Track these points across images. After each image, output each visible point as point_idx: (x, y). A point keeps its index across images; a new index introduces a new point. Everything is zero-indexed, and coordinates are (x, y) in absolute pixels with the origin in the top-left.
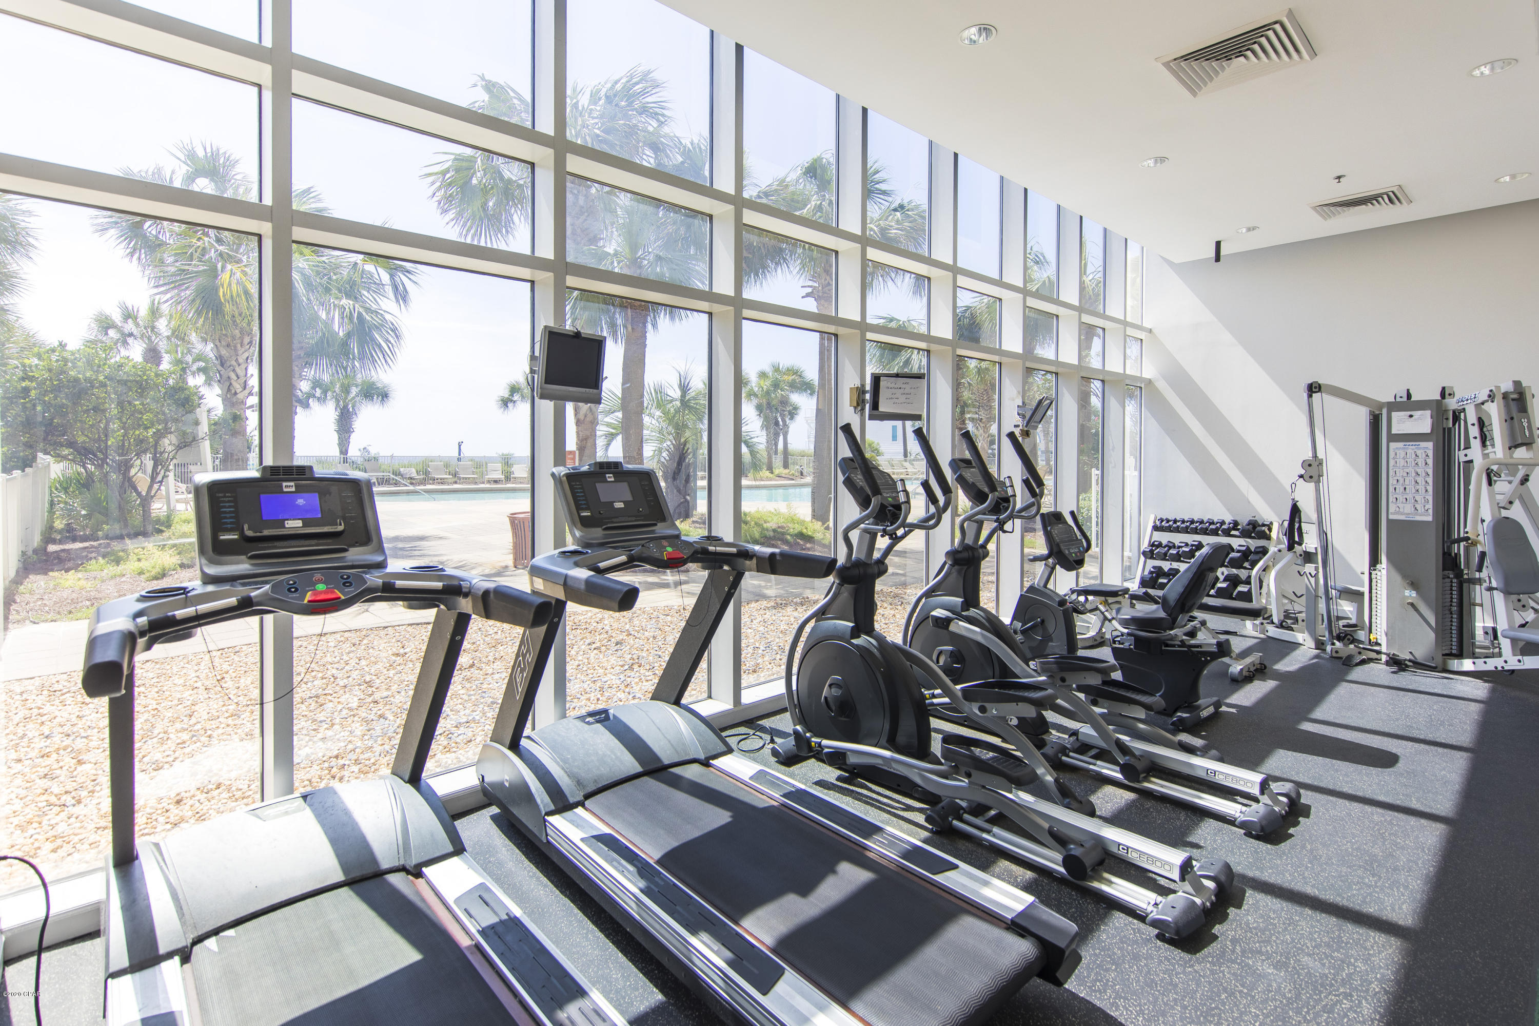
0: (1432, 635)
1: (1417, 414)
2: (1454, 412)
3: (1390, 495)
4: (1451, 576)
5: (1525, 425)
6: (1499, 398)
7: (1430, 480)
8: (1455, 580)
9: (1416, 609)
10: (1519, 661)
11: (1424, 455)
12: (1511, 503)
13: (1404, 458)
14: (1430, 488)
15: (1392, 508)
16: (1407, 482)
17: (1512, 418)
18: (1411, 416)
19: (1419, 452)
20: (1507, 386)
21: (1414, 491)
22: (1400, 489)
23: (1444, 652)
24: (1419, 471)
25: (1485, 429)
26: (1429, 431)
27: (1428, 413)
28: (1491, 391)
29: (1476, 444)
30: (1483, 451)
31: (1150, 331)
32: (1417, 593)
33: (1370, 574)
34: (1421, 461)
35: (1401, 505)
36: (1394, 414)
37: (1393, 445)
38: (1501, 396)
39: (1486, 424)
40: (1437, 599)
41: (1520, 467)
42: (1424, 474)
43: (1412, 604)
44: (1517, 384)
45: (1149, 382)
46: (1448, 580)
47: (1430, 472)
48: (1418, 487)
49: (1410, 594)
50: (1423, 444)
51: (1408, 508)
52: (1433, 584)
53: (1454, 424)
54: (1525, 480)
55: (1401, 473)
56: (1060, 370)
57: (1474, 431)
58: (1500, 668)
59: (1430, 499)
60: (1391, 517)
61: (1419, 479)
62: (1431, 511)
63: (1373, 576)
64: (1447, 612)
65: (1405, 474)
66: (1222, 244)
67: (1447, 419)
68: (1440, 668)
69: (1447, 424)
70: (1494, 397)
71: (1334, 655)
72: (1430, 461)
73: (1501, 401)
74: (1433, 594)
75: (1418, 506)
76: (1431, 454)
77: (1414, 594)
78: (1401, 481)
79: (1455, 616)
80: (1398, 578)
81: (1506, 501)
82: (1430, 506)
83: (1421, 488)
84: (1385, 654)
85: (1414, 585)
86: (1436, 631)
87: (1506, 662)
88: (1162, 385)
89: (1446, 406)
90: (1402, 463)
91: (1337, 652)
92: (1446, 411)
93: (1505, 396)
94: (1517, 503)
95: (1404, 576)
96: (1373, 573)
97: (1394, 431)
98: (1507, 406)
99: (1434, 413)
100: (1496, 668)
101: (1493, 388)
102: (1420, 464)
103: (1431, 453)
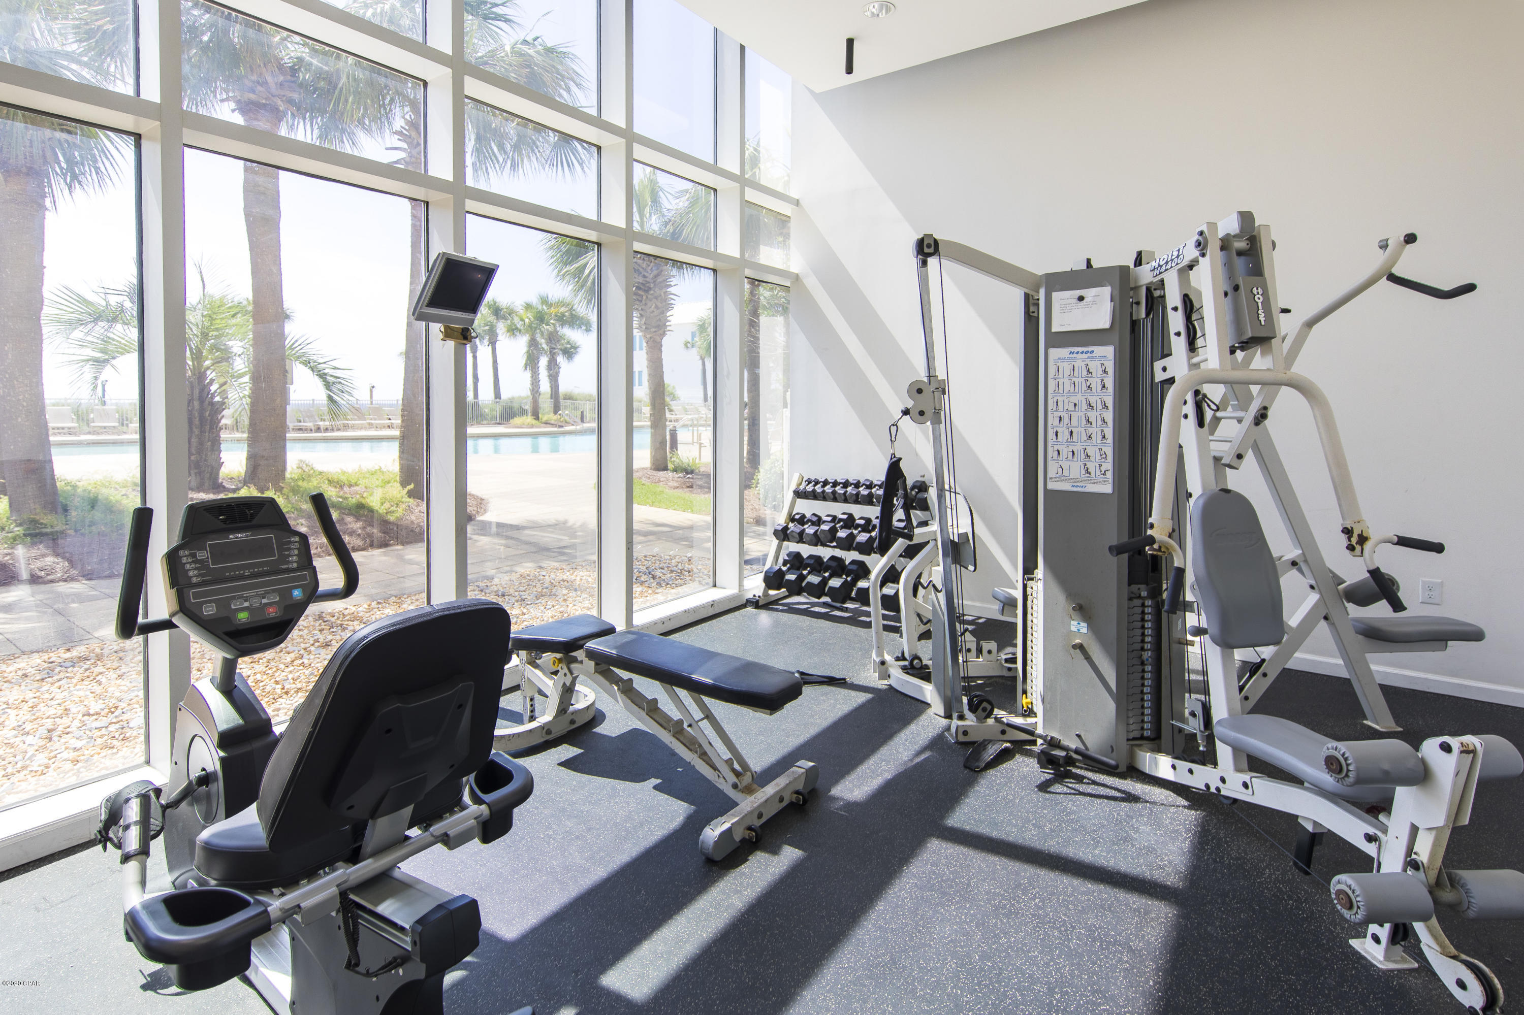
0: (1111, 706)
1: (1089, 293)
2: (1148, 290)
3: (1049, 444)
4: (1144, 594)
5: (1259, 299)
6: (1214, 247)
7: (1109, 416)
8: (1148, 602)
9: (1088, 657)
10: (1245, 785)
11: (1100, 372)
12: (1240, 457)
13: (1070, 378)
14: (1109, 432)
15: (1052, 471)
16: (1074, 422)
17: (1236, 288)
18: (1081, 299)
19: (1093, 365)
20: (1229, 225)
21: (1084, 438)
22: (1064, 432)
23: (1131, 736)
24: (1093, 400)
25: (1194, 317)
26: (1107, 325)
27: (1106, 291)
28: (1201, 233)
29: (1179, 345)
30: (1189, 359)
31: (797, 203)
32: (1090, 627)
33: (1025, 587)
34: (1095, 382)
35: (1065, 465)
36: (1055, 295)
37: (1054, 353)
38: (1218, 244)
39: (1196, 305)
40: (1119, 638)
41: (1255, 389)
42: (1100, 407)
43: (1081, 647)
44: (1246, 218)
45: (796, 278)
46: (1138, 602)
47: (1110, 401)
48: (1091, 430)
49: (1079, 628)
50: (1100, 350)
51: (1075, 469)
52: (1113, 611)
53: (1147, 314)
54: (1261, 416)
55: (1066, 404)
56: (604, 238)
57: (1176, 321)
58: (1213, 790)
59: (1109, 451)
60: (1051, 486)
61: (1093, 416)
62: (1109, 475)
63: (1029, 590)
64: (1137, 661)
65: (1071, 407)
66: (855, 43)
67: (1138, 303)
68: (1123, 768)
69: (1138, 312)
70: (1205, 247)
71: (962, 738)
72: (1110, 382)
73: (1219, 254)
74: (1112, 630)
75: (1092, 466)
76: (1110, 370)
77: (1084, 628)
78: (1066, 420)
79: (1148, 668)
80: (1060, 597)
81: (1233, 453)
82: (1108, 465)
83: (1095, 431)
84: (1041, 737)
85: (1083, 610)
86: (1118, 698)
87: (1223, 780)
88: (812, 283)
89: (1136, 279)
90: (1067, 385)
91: (965, 733)
92: (1136, 288)
93: (1225, 244)
94: (1250, 457)
95: (1070, 594)
96: (1030, 584)
97: (1055, 328)
98: (1228, 265)
99: (1117, 293)
100: (1207, 786)
101: (1204, 228)
102: (1093, 386)
103: (1110, 366)
